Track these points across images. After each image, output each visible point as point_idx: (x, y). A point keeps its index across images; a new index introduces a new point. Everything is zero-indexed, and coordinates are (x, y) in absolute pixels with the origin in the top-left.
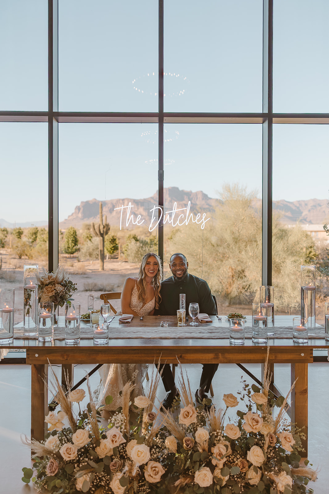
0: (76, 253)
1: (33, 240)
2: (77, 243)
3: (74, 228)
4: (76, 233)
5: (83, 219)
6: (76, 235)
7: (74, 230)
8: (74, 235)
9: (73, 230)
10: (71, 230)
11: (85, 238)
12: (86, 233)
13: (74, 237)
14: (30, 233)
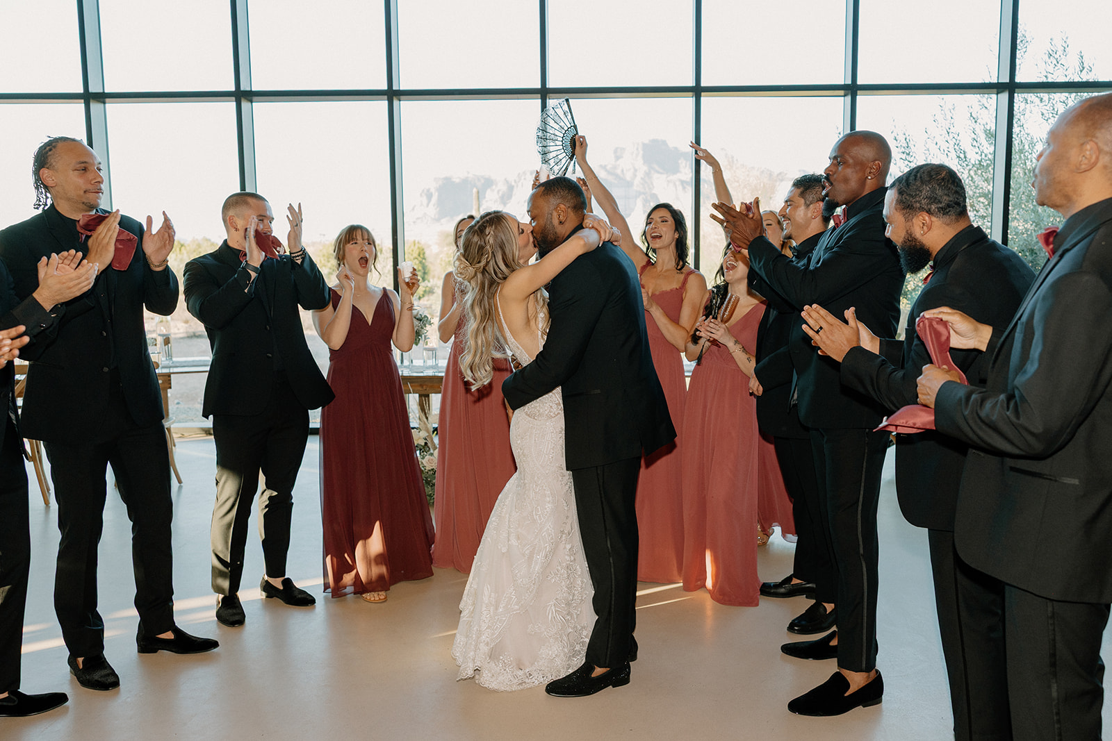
0: (426, 298)
1: (331, 271)
2: (426, 276)
3: (418, 243)
4: (424, 254)
5: (438, 220)
6: (424, 258)
7: (420, 246)
8: (420, 259)
9: (419, 248)
10: (412, 247)
11: (443, 264)
12: (447, 254)
13: (421, 262)
14: (324, 256)
